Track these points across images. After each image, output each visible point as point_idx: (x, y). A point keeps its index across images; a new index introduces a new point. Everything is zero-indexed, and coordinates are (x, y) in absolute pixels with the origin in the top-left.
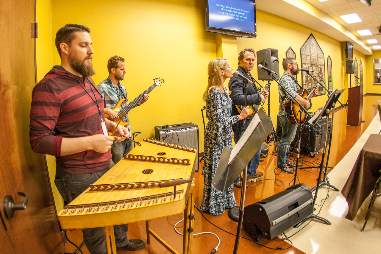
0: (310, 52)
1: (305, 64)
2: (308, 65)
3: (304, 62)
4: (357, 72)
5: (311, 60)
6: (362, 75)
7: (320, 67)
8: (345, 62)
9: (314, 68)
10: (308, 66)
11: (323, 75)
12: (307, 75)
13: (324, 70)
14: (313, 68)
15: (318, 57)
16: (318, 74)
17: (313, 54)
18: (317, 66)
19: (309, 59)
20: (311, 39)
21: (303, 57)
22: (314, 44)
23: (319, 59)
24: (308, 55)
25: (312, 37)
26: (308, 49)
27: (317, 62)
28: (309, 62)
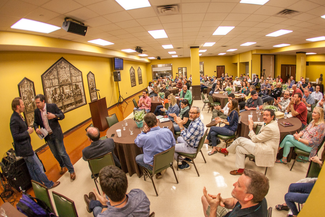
0: (58, 74)
1: (50, 87)
3: (47, 86)
4: (134, 76)
5: (59, 81)
6: (141, 77)
7: (76, 85)
8: (113, 73)
9: (65, 87)
10: (55, 89)
11: (80, 90)
12: (54, 97)
13: (82, 85)
14: (63, 88)
15: (71, 76)
16: (72, 91)
17: (64, 75)
18: (70, 84)
19: (56, 82)
20: (61, 63)
21: (46, 82)
22: (65, 66)
23: (72, 78)
24: (54, 78)
25: (62, 61)
26: (55, 73)
27: (69, 81)
28: (57, 84)
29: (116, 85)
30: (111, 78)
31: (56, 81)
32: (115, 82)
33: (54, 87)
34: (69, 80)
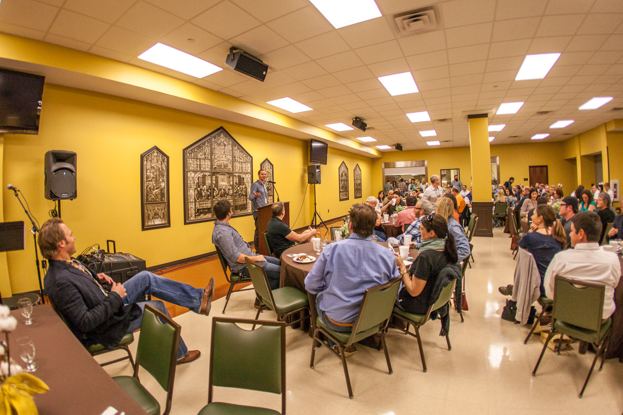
0: (212, 154)
1: (195, 172)
2: (202, 174)
3: (191, 169)
4: (347, 181)
5: (212, 165)
6: (360, 184)
7: (239, 177)
8: (306, 168)
9: (220, 177)
10: (204, 177)
11: (246, 188)
12: (198, 189)
13: (249, 180)
14: (216, 177)
15: (234, 160)
16: (232, 186)
17: (221, 157)
18: (230, 174)
19: (206, 165)
20: (219, 135)
21: (190, 161)
22: (225, 142)
23: (235, 165)
24: (205, 159)
25: (221, 132)
26: (207, 150)
27: (230, 168)
28: (207, 169)
29: (311, 192)
30: (303, 177)
31: (206, 163)
32: (309, 184)
33: (202, 172)
34: (230, 166)
